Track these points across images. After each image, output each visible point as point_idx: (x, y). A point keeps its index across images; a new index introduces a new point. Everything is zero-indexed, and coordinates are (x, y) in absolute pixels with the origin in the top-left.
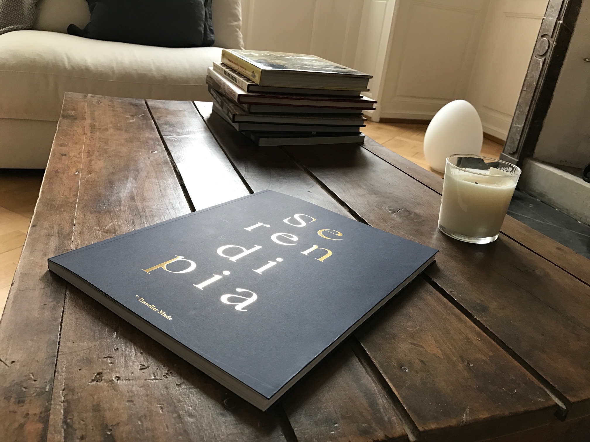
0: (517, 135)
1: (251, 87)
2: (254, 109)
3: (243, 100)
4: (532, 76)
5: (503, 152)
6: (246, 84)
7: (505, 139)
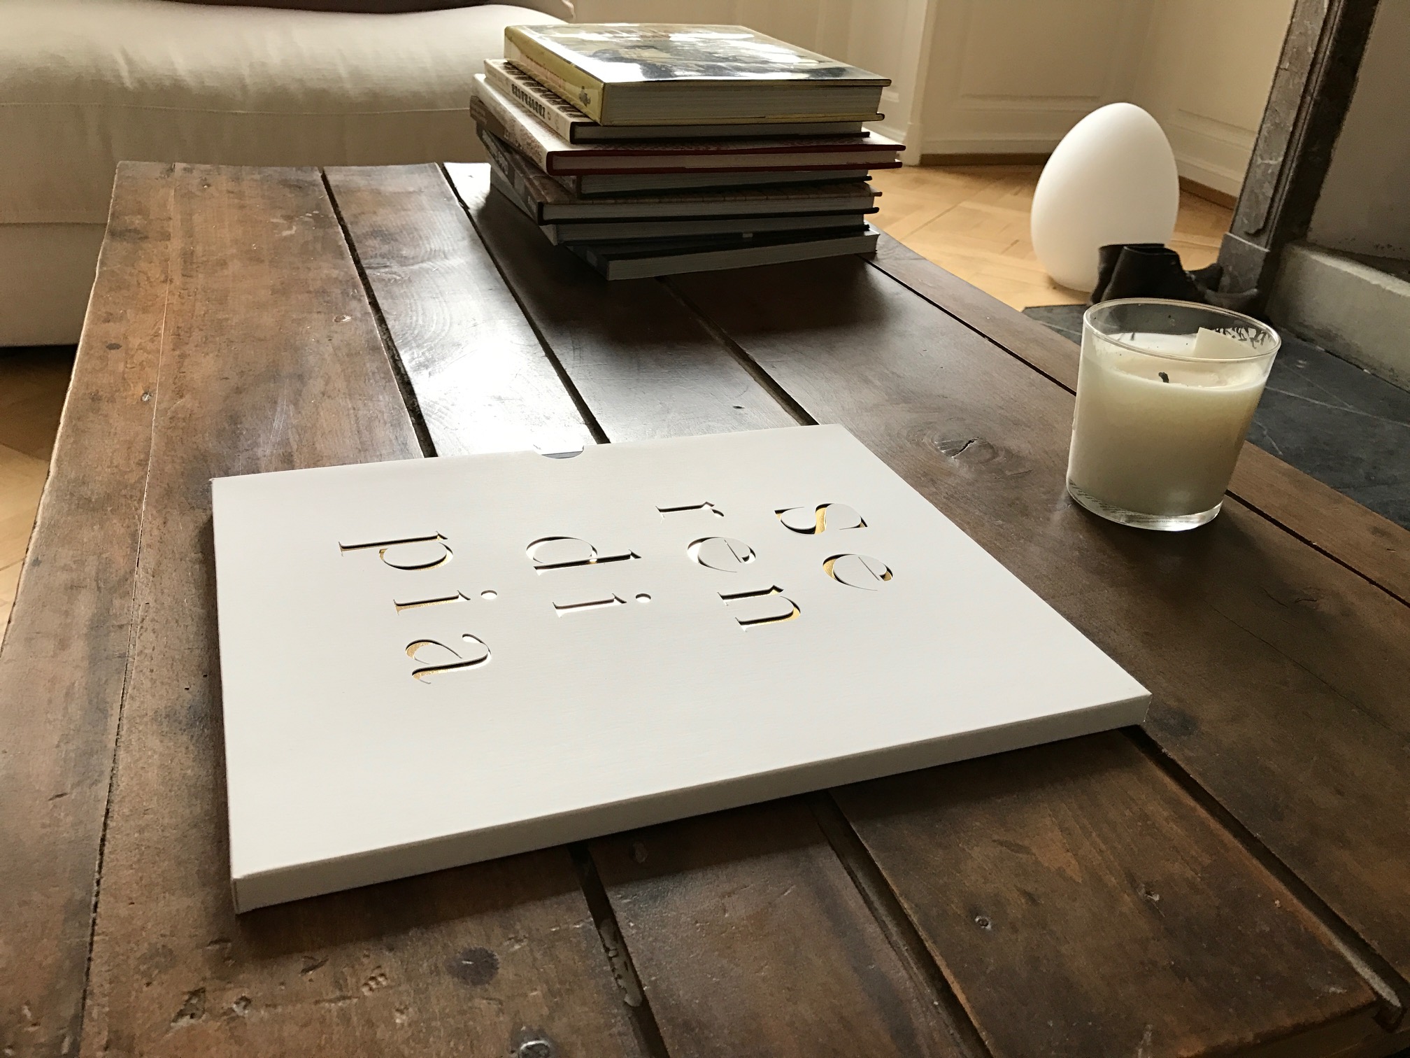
0: (1266, 185)
1: (579, 130)
2: (591, 187)
3: (560, 165)
4: (1303, 31)
5: (1231, 232)
6: (566, 121)
7: (1236, 193)
